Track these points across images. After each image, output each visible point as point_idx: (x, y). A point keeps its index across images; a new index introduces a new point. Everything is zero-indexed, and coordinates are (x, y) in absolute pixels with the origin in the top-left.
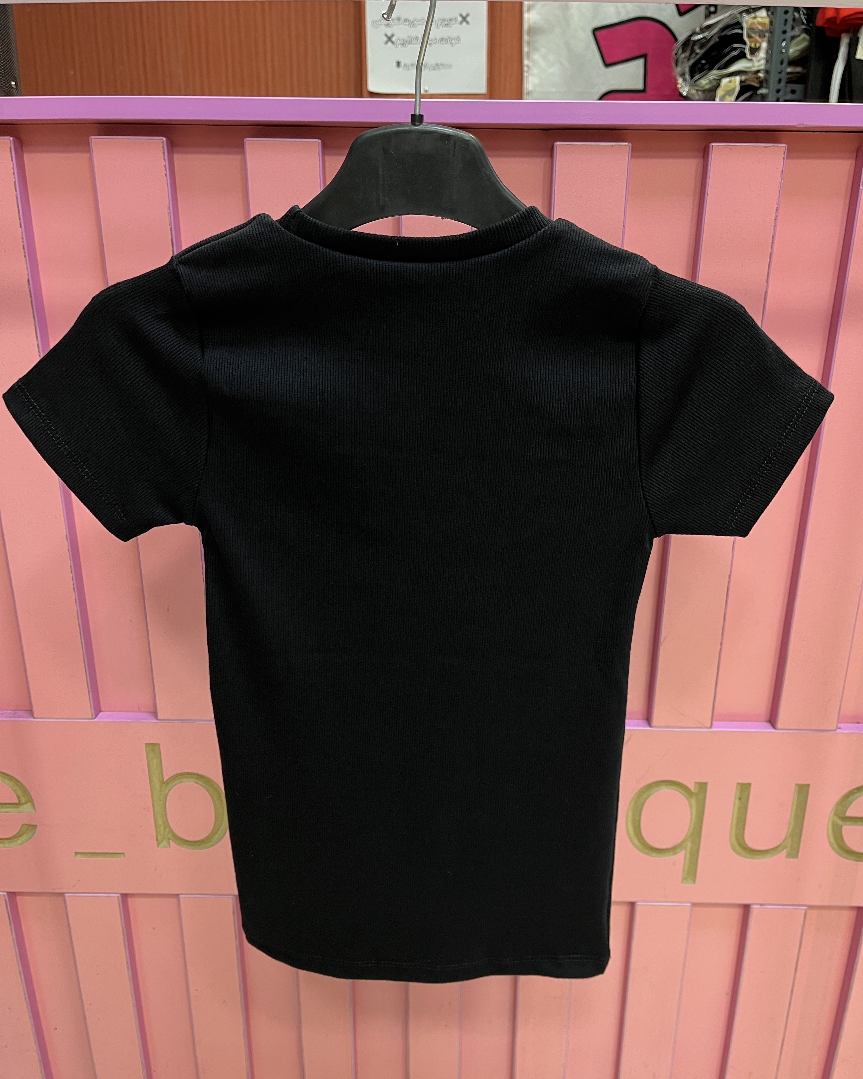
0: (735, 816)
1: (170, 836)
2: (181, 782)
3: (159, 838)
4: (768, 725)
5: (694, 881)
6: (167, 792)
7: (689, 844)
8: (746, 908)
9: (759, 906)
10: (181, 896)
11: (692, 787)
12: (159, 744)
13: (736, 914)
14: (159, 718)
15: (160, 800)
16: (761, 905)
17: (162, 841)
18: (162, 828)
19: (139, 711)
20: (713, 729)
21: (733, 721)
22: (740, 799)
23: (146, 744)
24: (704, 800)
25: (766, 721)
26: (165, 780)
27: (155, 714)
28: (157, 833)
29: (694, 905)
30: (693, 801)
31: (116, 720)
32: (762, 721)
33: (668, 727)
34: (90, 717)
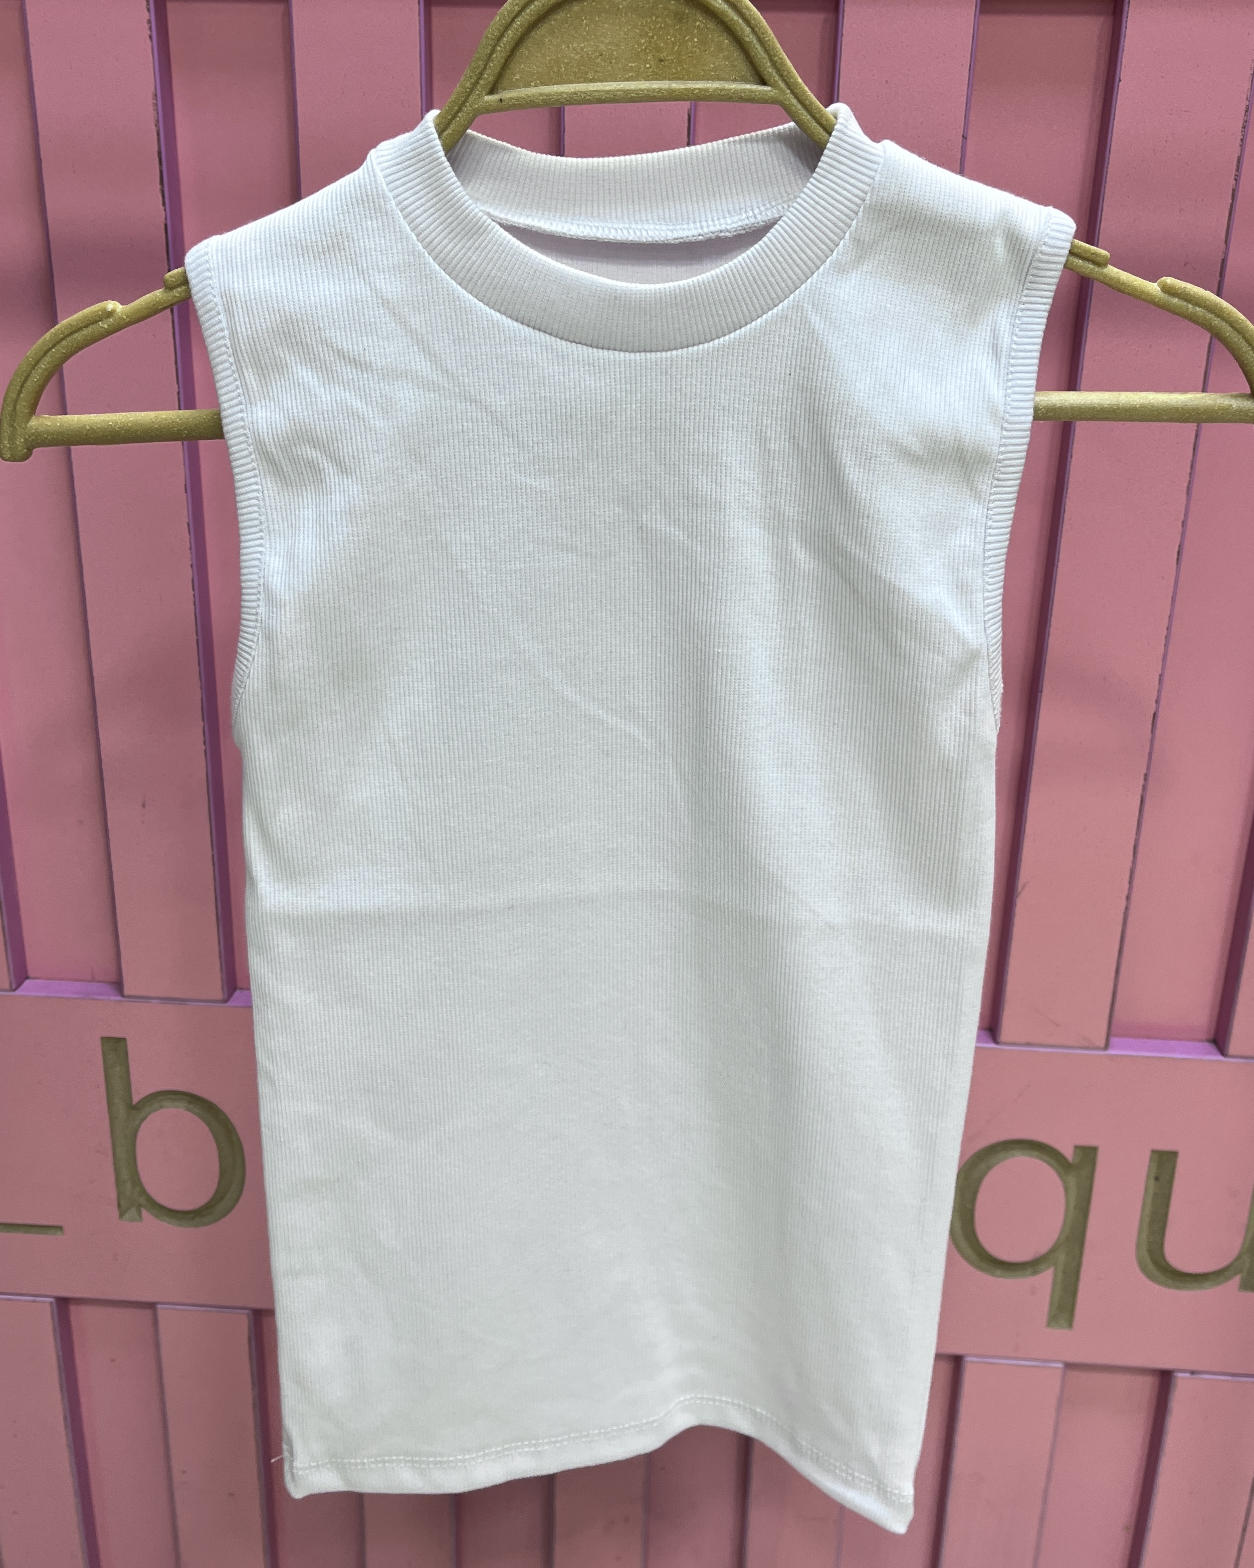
0: (1148, 1210)
1: (142, 1200)
2: (161, 1107)
3: (123, 1203)
4: (1212, 1048)
5: (1070, 1326)
6: (137, 1122)
7: (1062, 1257)
8: (1165, 1378)
9: (1188, 1375)
10: (159, 1306)
11: (1068, 1153)
12: (124, 1039)
13: (1146, 1387)
14: (126, 993)
15: (125, 1137)
16: (1193, 1373)
17: (127, 1209)
18: (129, 1186)
19: (93, 980)
20: (1110, 1052)
21: (1148, 1037)
22: (1157, 1179)
23: (103, 1039)
24: (1091, 1177)
25: (1208, 1041)
26: (134, 1102)
27: (118, 985)
28: (120, 1194)
29: (1069, 1366)
30: (1072, 1180)
31: (52, 995)
32: (1202, 1041)
33: (1028, 1044)
34: (8, 987)
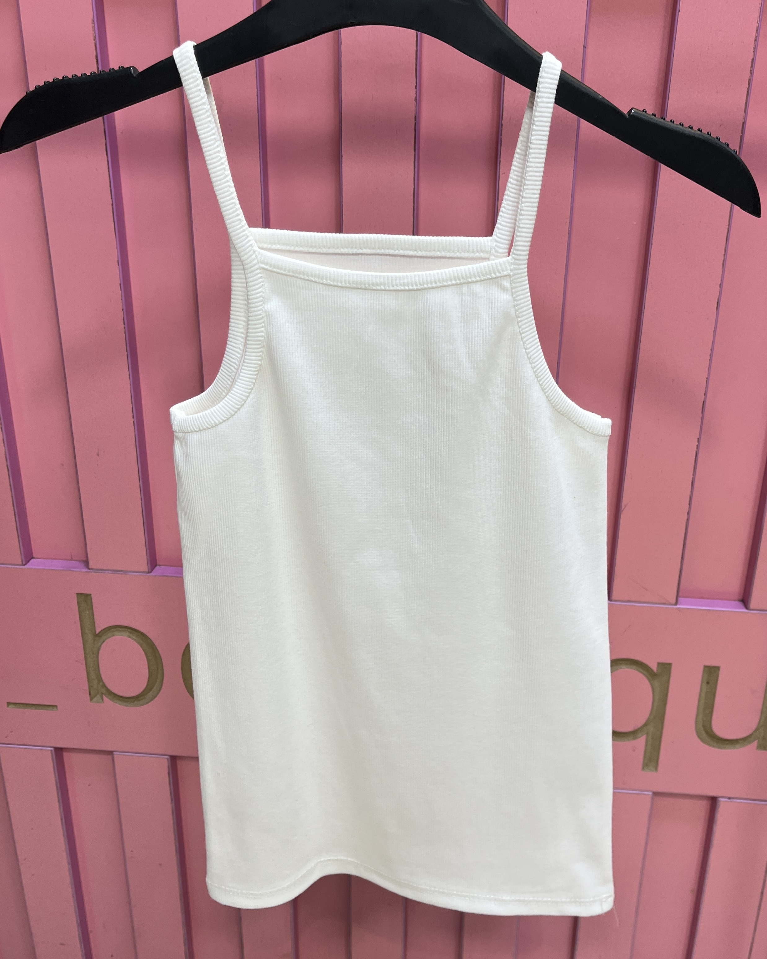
0: (703, 701)
1: (104, 691)
2: (113, 635)
3: (92, 692)
4: (740, 604)
5: (656, 769)
6: (100, 644)
7: (651, 729)
8: (713, 801)
9: (727, 800)
10: (115, 753)
11: (654, 667)
12: (90, 595)
13: (702, 807)
14: (90, 567)
15: (93, 653)
16: (729, 798)
17: (95, 696)
18: (95, 682)
19: (72, 559)
20: (678, 606)
21: (702, 598)
22: (708, 683)
23: (77, 594)
24: (668, 682)
25: (739, 601)
26: (97, 632)
27: (86, 563)
28: (90, 687)
29: (655, 794)
30: (656, 683)
31: (47, 568)
32: (735, 600)
33: (629, 601)
34: (21, 563)
